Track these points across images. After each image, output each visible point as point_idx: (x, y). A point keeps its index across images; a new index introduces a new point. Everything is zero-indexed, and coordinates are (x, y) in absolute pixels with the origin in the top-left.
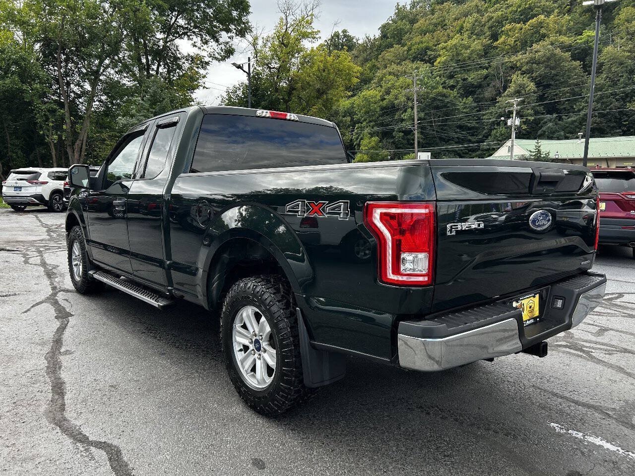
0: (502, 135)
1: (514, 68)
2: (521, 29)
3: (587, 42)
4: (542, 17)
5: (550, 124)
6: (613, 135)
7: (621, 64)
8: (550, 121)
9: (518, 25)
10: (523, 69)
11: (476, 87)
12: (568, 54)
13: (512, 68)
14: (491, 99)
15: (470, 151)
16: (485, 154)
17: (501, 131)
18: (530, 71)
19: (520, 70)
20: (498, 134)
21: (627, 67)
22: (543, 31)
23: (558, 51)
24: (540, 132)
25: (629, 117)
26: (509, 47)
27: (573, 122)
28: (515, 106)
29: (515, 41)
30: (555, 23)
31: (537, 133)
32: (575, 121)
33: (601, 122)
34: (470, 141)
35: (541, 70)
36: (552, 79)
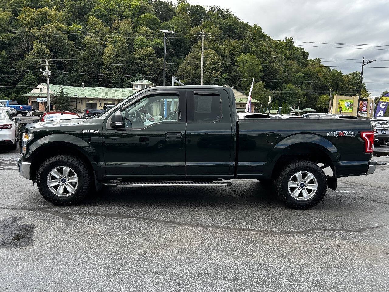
0: (31, 79)
1: (33, 37)
2: (34, 12)
3: (75, 31)
4: (47, 8)
5: (62, 76)
6: (96, 86)
7: (95, 47)
8: (61, 74)
9: (32, 9)
10: (40, 39)
11: (6, 44)
12: (66, 36)
13: (31, 36)
14: (19, 54)
15: (8, 88)
16: (20, 91)
17: (30, 77)
18: (44, 41)
19: (37, 39)
20: (28, 79)
21: (97, 49)
22: (48, 17)
23: (60, 32)
24: (55, 80)
25: (102, 77)
26: (27, 22)
27: (74, 76)
28: (47, 62)
29: (31, 19)
30: (55, 14)
31: (54, 81)
32: (75, 76)
33: (89, 78)
34: (7, 82)
35: (51, 42)
36: (58, 48)
